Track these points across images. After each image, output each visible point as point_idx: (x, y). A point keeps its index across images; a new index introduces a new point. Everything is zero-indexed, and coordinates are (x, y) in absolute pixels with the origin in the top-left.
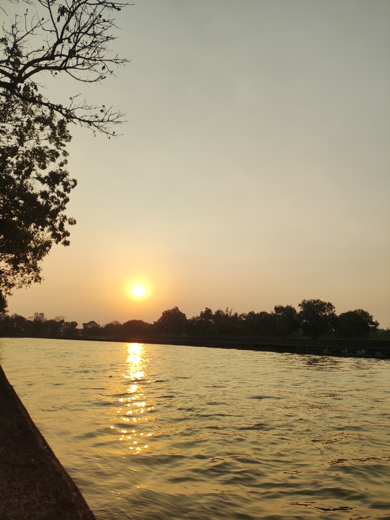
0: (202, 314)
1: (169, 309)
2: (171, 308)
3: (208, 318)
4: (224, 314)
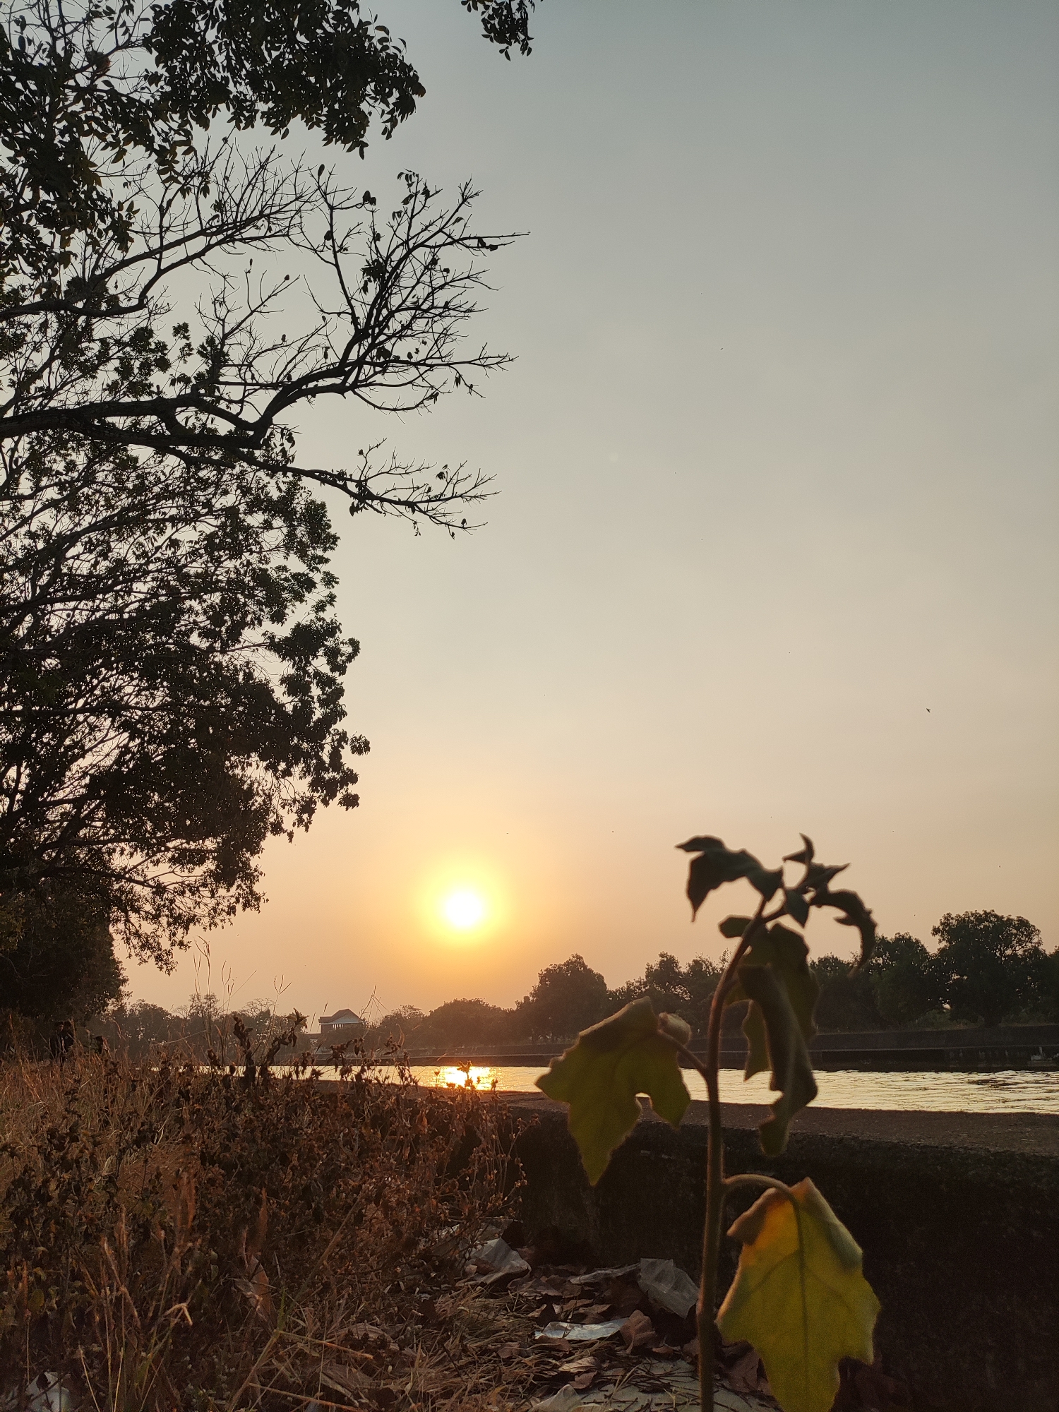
0: (651, 973)
1: (558, 964)
2: (562, 959)
3: (670, 984)
4: (714, 969)
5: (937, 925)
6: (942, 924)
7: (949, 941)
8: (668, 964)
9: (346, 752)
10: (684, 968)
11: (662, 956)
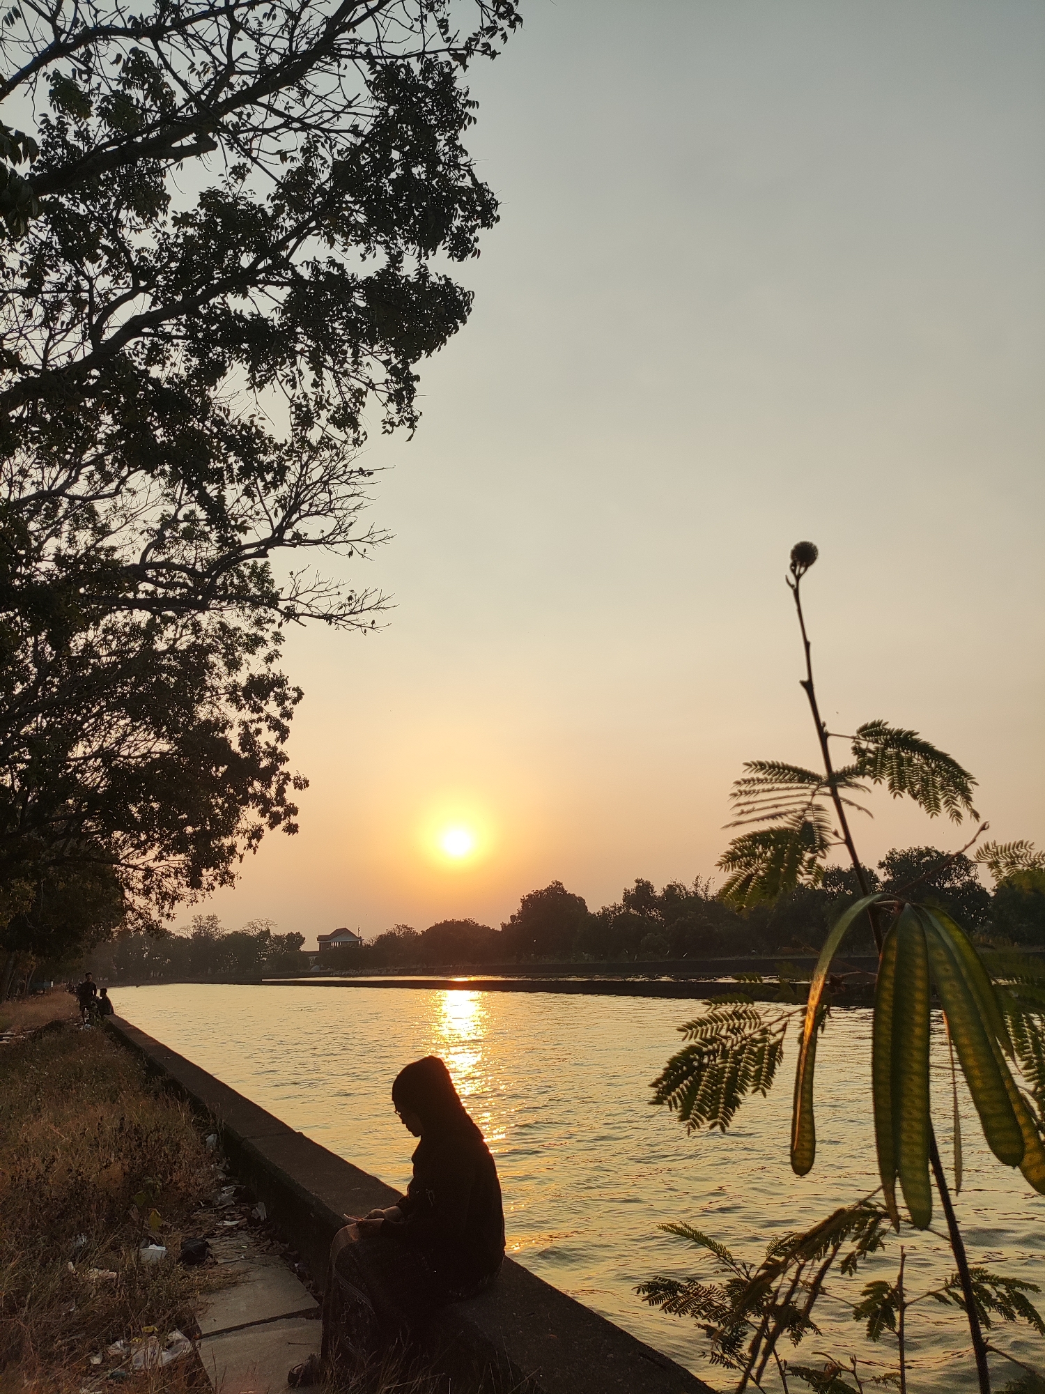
0: (627, 897)
1: (539, 889)
3: (646, 907)
4: (687, 893)
5: (883, 859)
6: (887, 858)
7: (893, 874)
8: (644, 888)
9: (289, 787)
10: (659, 892)
11: (637, 881)
